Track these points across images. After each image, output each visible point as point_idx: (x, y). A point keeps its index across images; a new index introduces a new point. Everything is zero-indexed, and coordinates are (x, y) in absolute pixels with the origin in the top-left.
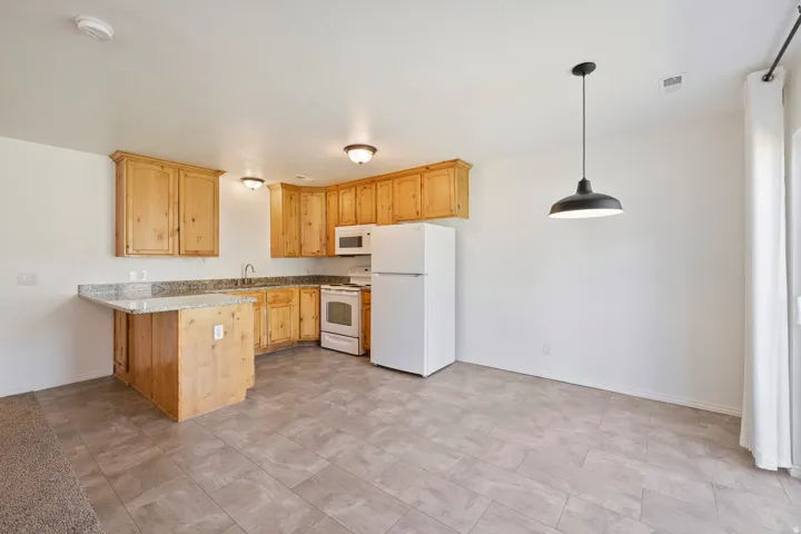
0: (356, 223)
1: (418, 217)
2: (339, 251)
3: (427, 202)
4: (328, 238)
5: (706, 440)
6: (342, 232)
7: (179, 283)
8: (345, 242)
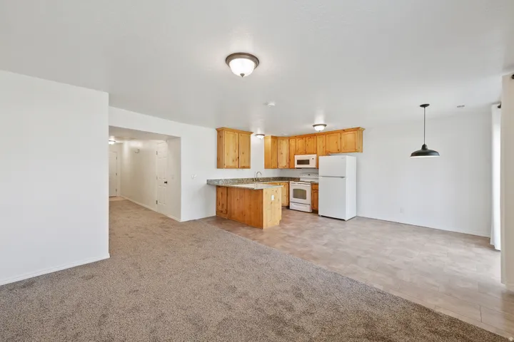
0: (306, 154)
1: (339, 152)
2: (297, 166)
3: (343, 145)
4: (290, 160)
5: (476, 244)
6: (298, 157)
7: (235, 180)
8: (300, 162)
